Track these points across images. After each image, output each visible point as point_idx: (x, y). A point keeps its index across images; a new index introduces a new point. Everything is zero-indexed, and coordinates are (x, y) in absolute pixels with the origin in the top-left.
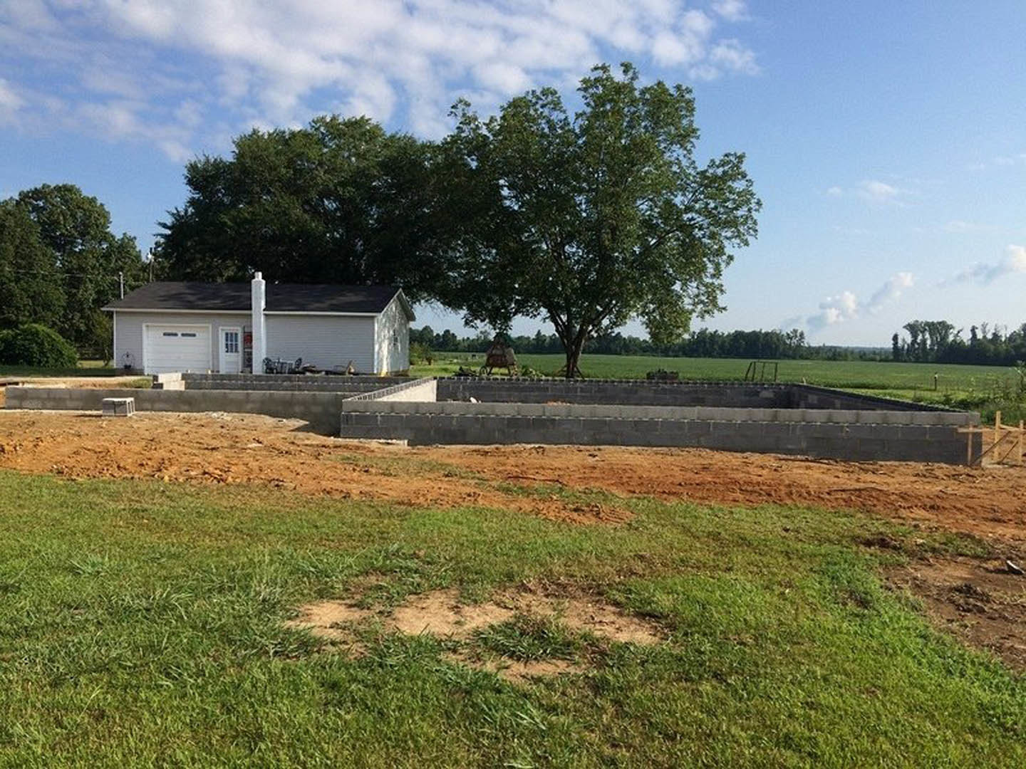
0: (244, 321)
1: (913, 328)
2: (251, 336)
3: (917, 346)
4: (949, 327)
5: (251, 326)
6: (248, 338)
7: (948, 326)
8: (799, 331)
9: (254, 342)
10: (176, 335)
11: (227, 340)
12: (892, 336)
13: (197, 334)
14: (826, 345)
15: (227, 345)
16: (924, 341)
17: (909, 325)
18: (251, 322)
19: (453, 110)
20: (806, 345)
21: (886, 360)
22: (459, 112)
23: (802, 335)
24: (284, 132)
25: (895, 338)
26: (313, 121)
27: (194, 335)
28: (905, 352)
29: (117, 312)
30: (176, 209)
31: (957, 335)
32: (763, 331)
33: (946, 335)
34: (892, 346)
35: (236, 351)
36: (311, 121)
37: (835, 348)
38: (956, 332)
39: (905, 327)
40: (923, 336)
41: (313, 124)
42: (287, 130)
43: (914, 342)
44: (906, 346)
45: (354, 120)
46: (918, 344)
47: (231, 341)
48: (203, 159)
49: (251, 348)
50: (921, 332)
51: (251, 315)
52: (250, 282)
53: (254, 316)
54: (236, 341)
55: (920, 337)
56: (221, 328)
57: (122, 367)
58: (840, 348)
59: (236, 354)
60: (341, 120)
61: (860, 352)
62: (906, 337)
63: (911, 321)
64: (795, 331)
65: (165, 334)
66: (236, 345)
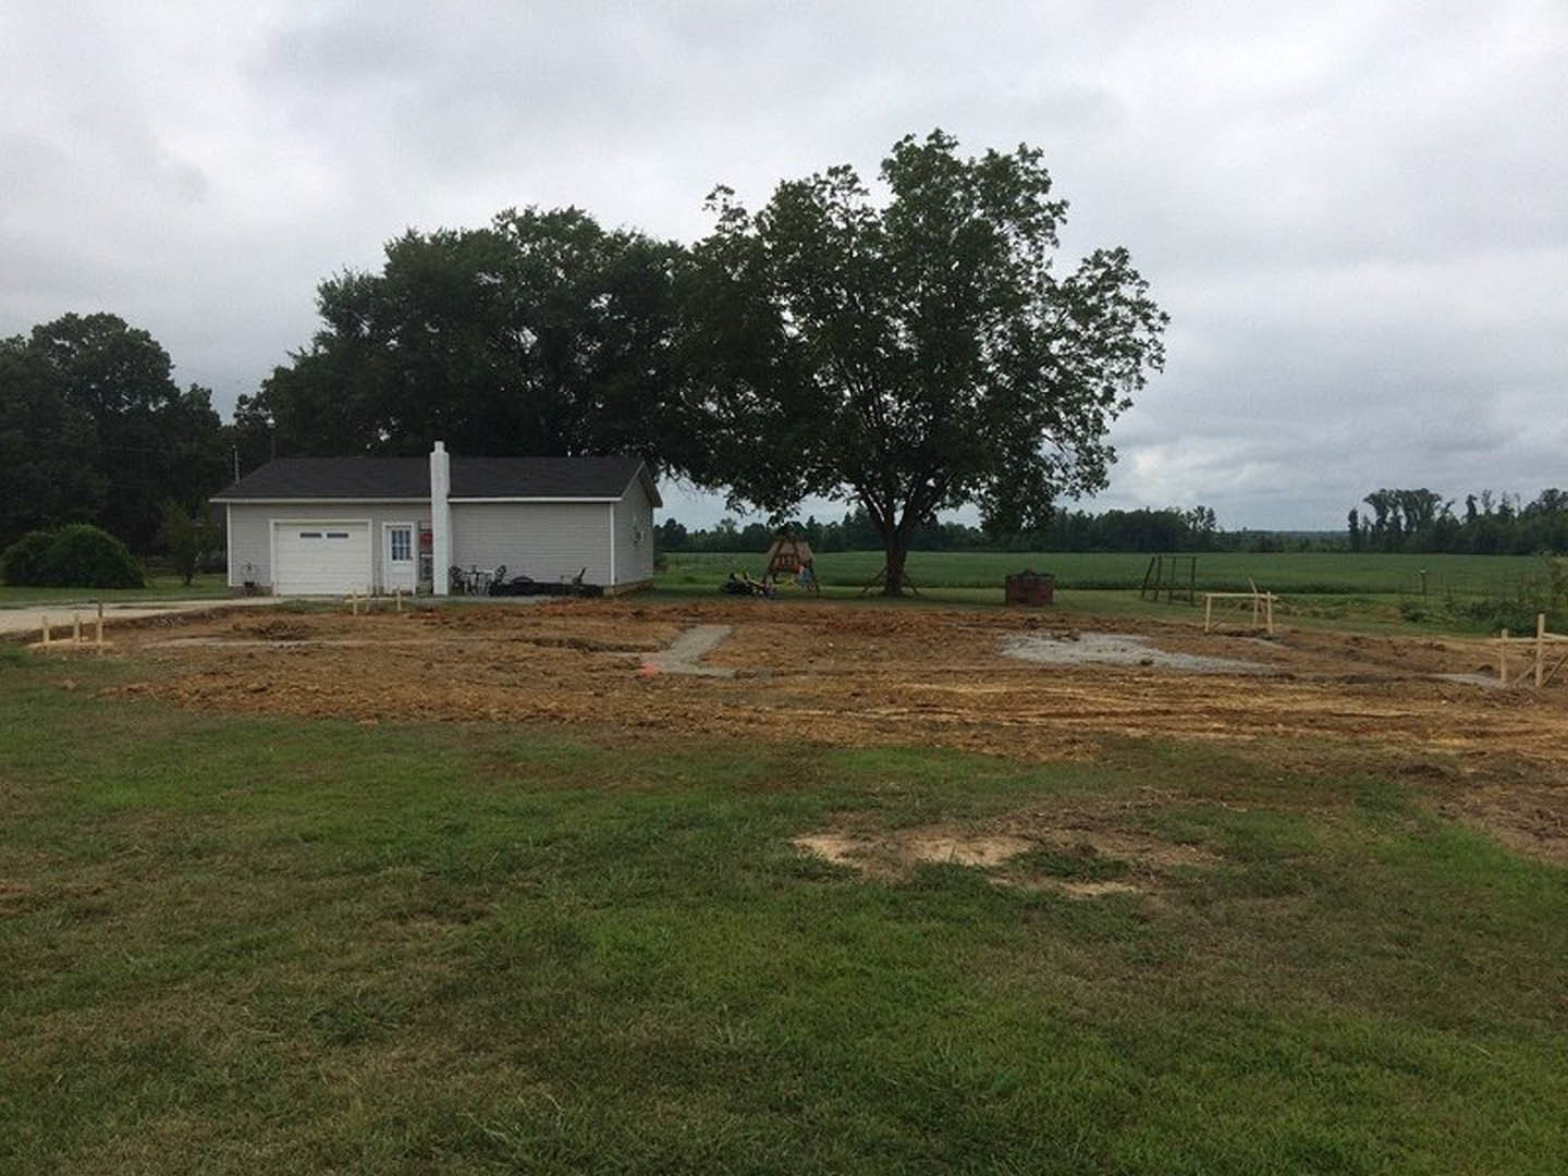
0: (420, 514)
1: (1379, 501)
2: (431, 535)
3: (1386, 528)
4: (1433, 498)
5: (430, 521)
6: (426, 539)
7: (1432, 496)
8: (1207, 509)
9: (435, 543)
10: (319, 535)
11: (394, 541)
12: (1347, 514)
13: (350, 534)
14: (1249, 529)
15: (394, 548)
16: (1397, 520)
17: (1372, 496)
18: (430, 515)
19: (710, 202)
20: (1218, 530)
21: (1340, 551)
22: (719, 203)
23: (1211, 514)
24: (455, 233)
25: (1353, 516)
26: (498, 217)
27: (346, 536)
28: (1368, 538)
29: (232, 504)
30: (301, 349)
31: (1446, 510)
32: (1152, 511)
33: (1430, 512)
34: (1348, 529)
35: (408, 557)
36: (493, 216)
37: (1263, 533)
38: (1443, 505)
39: (1366, 500)
40: (1395, 513)
41: (497, 221)
42: (459, 231)
43: (1381, 521)
44: (1369, 528)
45: (558, 212)
46: (1388, 525)
47: (401, 542)
48: (342, 276)
49: (431, 552)
50: (1391, 506)
51: (430, 504)
52: (428, 457)
53: (434, 506)
54: (408, 542)
55: (1390, 515)
56: (385, 524)
57: (241, 585)
58: (1269, 533)
59: (408, 562)
60: (537, 214)
61: (1300, 540)
62: (1369, 514)
63: (1375, 490)
64: (1201, 509)
65: (303, 535)
66: (408, 548)
